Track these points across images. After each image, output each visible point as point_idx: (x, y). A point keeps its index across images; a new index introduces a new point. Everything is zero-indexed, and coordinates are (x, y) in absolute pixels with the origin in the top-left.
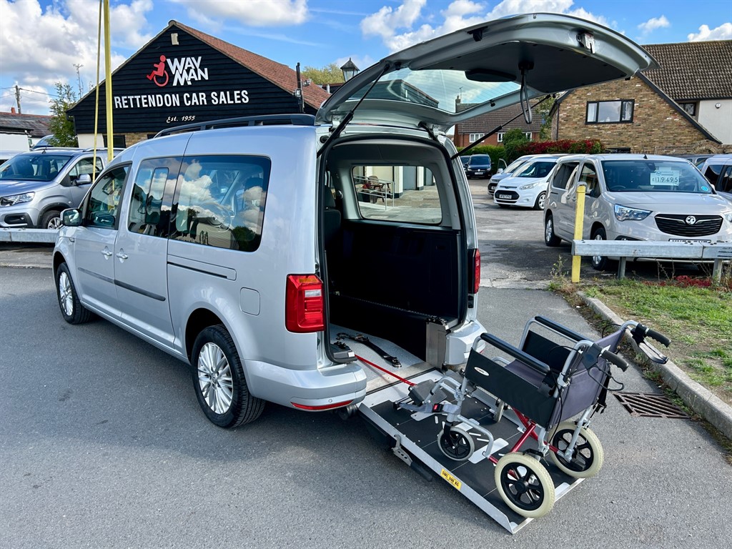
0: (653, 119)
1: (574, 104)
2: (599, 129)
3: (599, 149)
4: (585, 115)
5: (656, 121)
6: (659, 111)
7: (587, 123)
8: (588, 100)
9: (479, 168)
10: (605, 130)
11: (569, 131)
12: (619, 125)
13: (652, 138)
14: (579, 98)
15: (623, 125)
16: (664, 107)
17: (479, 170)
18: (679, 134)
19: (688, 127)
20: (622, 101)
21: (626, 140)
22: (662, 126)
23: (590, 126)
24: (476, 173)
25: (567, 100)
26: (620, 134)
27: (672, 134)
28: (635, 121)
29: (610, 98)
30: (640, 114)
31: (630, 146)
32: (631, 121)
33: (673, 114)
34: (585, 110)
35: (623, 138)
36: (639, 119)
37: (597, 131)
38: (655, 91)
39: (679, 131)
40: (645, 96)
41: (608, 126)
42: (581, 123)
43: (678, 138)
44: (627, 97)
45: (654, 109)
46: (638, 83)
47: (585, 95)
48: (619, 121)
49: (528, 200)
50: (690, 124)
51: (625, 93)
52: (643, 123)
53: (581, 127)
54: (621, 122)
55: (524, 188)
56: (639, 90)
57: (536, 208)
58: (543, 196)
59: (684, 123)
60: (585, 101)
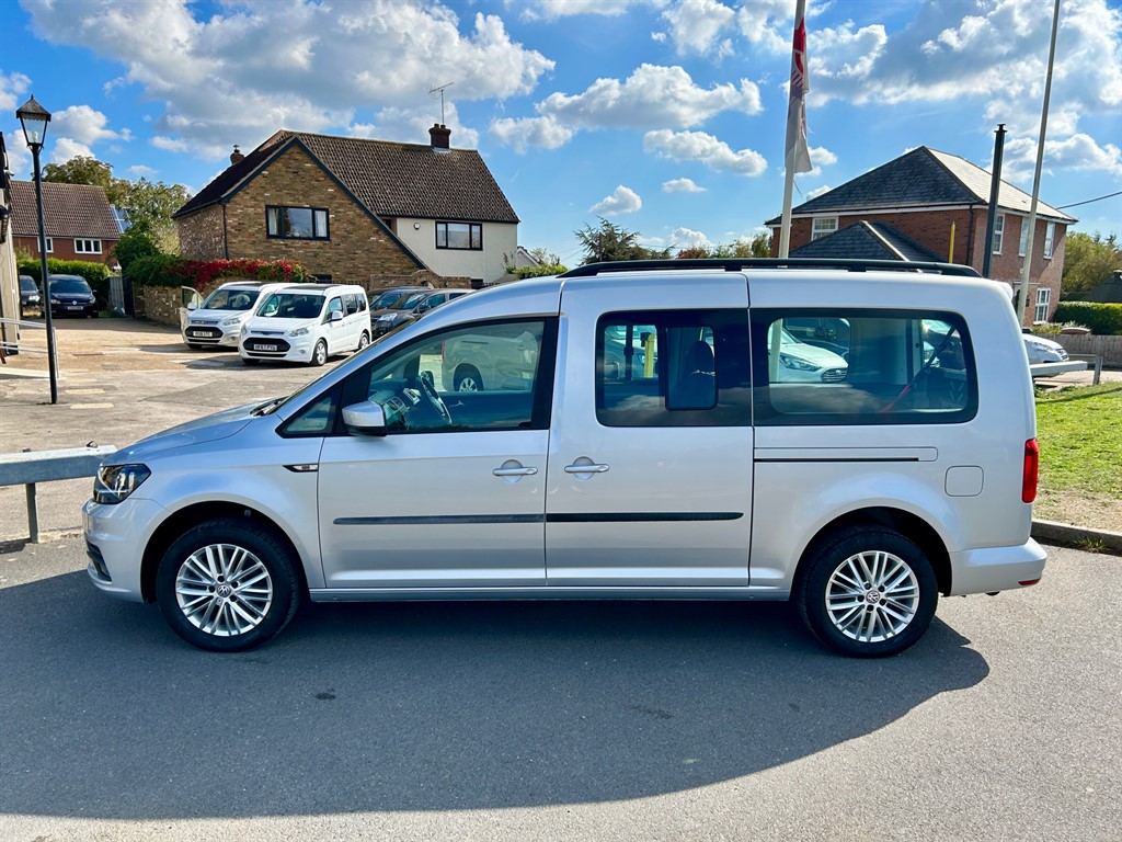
0: (354, 237)
1: (247, 207)
2: (286, 245)
3: (301, 275)
4: (265, 225)
5: (358, 241)
6: (360, 228)
7: (269, 236)
8: (268, 203)
9: (75, 299)
10: (295, 248)
11: (245, 247)
12: (313, 243)
13: (356, 262)
14: (254, 198)
15: (319, 243)
16: (366, 222)
17: (75, 303)
18: (388, 260)
19: (396, 251)
20: (314, 209)
21: (324, 264)
22: (366, 248)
23: (273, 241)
24: (69, 308)
25: (237, 199)
26: (316, 255)
27: (379, 259)
28: (333, 238)
29: (297, 204)
30: (337, 230)
31: (330, 272)
32: (327, 238)
33: (377, 232)
34: (264, 216)
35: (320, 261)
36: (337, 236)
37: (284, 248)
38: (355, 200)
39: (387, 256)
40: (341, 205)
41: (299, 243)
42: (262, 236)
43: (387, 265)
44: (319, 204)
45: (354, 224)
46: (331, 187)
47: (262, 195)
48: (311, 236)
49: (303, 352)
50: (397, 247)
51: (315, 199)
52: (342, 242)
53: (260, 242)
54: (315, 238)
55: (295, 334)
56: (333, 197)
57: (314, 363)
58: (320, 345)
59: (391, 245)
60: (263, 205)
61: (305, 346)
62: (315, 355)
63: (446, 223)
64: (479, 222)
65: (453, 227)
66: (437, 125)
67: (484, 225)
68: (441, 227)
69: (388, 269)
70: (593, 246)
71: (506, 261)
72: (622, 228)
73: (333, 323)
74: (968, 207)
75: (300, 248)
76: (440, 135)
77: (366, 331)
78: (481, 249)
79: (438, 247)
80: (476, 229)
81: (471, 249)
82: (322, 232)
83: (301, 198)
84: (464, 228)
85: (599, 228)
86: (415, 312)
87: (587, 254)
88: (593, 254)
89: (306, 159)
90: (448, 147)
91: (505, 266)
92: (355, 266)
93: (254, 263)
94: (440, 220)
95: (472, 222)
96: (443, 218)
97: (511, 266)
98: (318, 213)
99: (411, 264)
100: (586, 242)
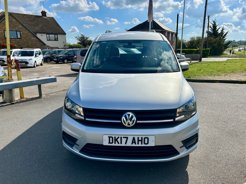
3: (17, 47)
4: (4, 35)
5: (29, 39)
6: (29, 36)
10: (13, 41)
12: (17, 39)
13: (29, 44)
14: (0, 28)
15: (19, 40)
16: (30, 34)
18: (36, 43)
19: (38, 41)
20: (16, 31)
21: (21, 45)
22: (31, 40)
26: (18, 42)
27: (34, 43)
28: (22, 38)
29: (12, 30)
30: (23, 36)
32: (21, 38)
33: (33, 37)
34: (4, 33)
35: (19, 44)
36: (23, 38)
38: (27, 29)
39: (36, 42)
40: (24, 30)
41: (14, 40)
43: (36, 45)
44: (18, 30)
45: (27, 35)
46: (21, 26)
47: (3, 28)
48: (17, 38)
49: (32, 64)
50: (39, 40)
51: (17, 28)
52: (25, 39)
53: (3, 39)
54: (18, 38)
55: (30, 60)
56: (21, 28)
57: (34, 67)
58: (35, 62)
59: (37, 40)
60: (3, 30)
61: (32, 63)
62: (34, 65)
63: (49, 35)
64: (57, 34)
65: (50, 35)
66: (43, 11)
67: (58, 35)
68: (48, 35)
69: (37, 46)
70: (79, 40)
71: (64, 43)
72: (86, 36)
73: (37, 57)
74: (161, 30)
75: (14, 41)
76: (44, 13)
77: (42, 59)
78: (58, 40)
79: (47, 40)
80: (56, 36)
81: (55, 40)
82: (19, 37)
83: (13, 28)
84: (53, 36)
85: (80, 36)
86: (50, 55)
87: (78, 42)
88: (80, 42)
89: (13, 19)
90: (46, 16)
91: (64, 44)
92: (28, 45)
93: (3, 45)
94: (47, 34)
95: (55, 34)
96: (48, 33)
97: (65, 44)
98: (17, 32)
99: (42, 44)
100: (78, 39)
